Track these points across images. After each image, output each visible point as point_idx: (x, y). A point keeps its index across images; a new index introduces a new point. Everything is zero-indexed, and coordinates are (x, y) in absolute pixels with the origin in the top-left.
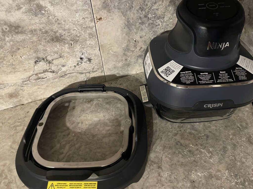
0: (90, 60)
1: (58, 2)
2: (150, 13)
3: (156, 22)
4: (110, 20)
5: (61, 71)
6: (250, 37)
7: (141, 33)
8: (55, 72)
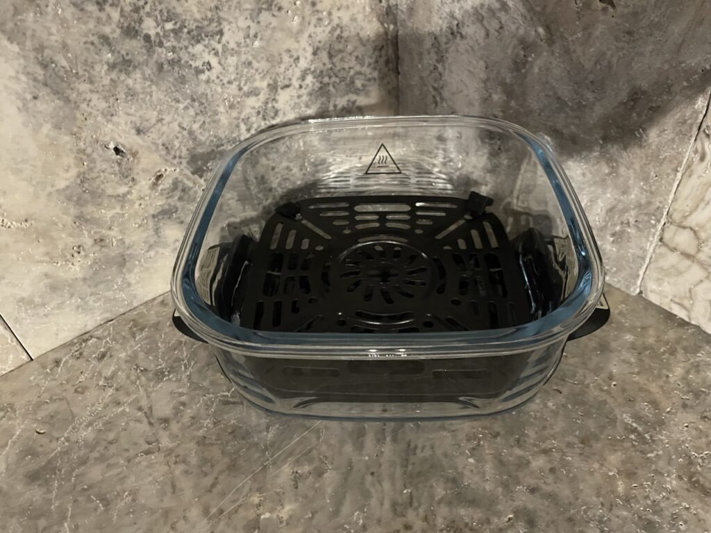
2: (148, 15)
6: (574, 55)
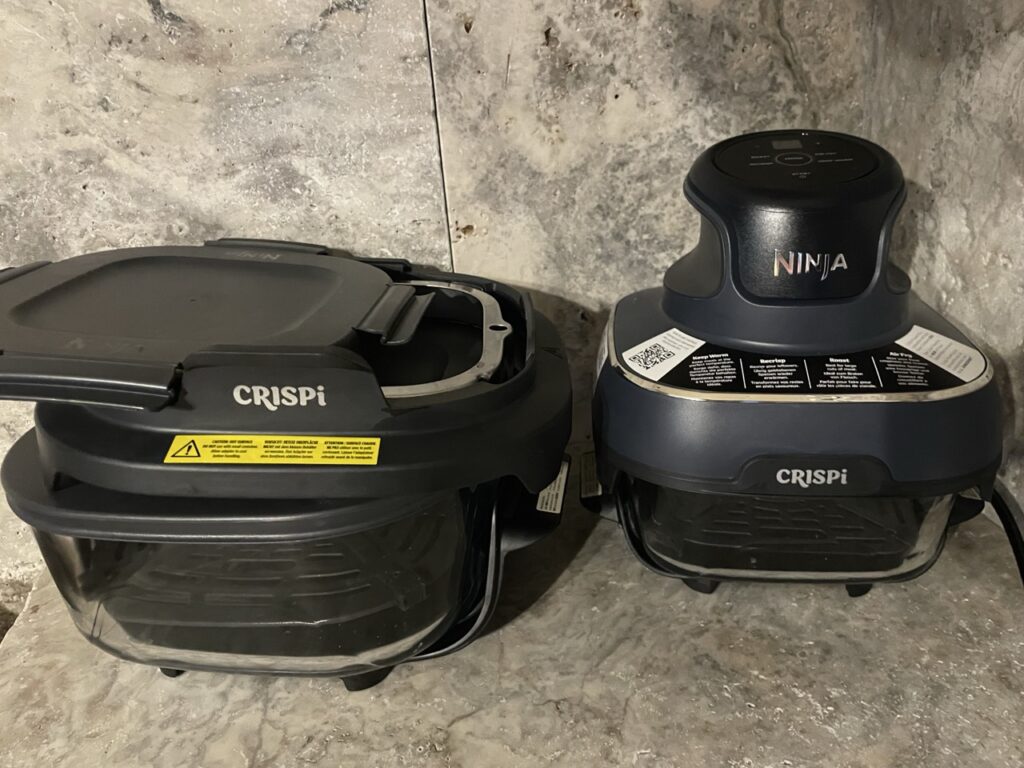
1: (345, 166)
2: (634, 227)
3: (657, 261)
4: (498, 235)
7: (602, 291)
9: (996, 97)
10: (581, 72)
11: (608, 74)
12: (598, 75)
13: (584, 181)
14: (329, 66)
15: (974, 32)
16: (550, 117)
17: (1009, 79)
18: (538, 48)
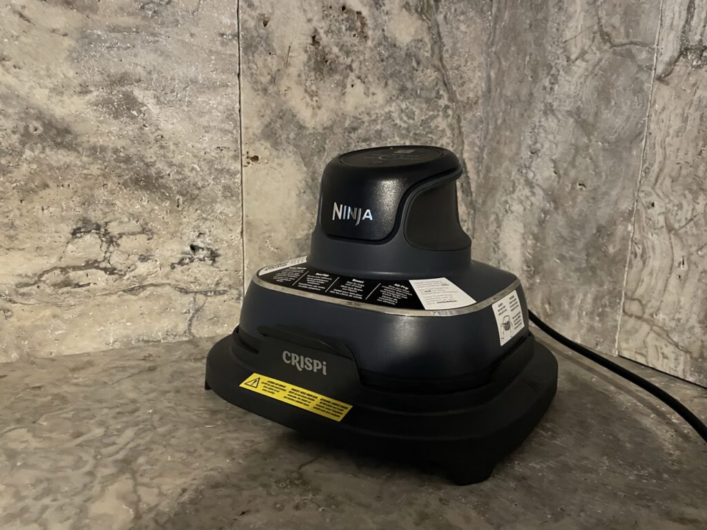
0: (214, 256)
1: (173, 101)
4: (275, 165)
5: (132, 274)
6: (569, 214)
8: (116, 271)
9: (568, 96)
10: (333, 66)
11: (348, 71)
12: (342, 70)
13: (331, 137)
14: (169, 29)
15: (553, 64)
16: (313, 91)
17: (577, 85)
18: (308, 46)
